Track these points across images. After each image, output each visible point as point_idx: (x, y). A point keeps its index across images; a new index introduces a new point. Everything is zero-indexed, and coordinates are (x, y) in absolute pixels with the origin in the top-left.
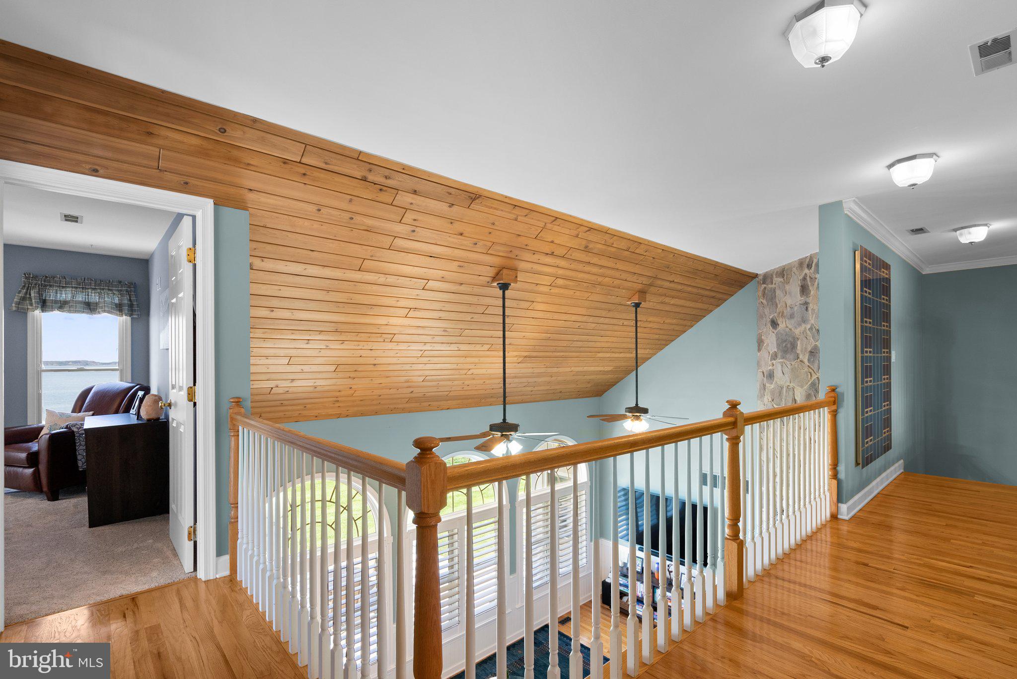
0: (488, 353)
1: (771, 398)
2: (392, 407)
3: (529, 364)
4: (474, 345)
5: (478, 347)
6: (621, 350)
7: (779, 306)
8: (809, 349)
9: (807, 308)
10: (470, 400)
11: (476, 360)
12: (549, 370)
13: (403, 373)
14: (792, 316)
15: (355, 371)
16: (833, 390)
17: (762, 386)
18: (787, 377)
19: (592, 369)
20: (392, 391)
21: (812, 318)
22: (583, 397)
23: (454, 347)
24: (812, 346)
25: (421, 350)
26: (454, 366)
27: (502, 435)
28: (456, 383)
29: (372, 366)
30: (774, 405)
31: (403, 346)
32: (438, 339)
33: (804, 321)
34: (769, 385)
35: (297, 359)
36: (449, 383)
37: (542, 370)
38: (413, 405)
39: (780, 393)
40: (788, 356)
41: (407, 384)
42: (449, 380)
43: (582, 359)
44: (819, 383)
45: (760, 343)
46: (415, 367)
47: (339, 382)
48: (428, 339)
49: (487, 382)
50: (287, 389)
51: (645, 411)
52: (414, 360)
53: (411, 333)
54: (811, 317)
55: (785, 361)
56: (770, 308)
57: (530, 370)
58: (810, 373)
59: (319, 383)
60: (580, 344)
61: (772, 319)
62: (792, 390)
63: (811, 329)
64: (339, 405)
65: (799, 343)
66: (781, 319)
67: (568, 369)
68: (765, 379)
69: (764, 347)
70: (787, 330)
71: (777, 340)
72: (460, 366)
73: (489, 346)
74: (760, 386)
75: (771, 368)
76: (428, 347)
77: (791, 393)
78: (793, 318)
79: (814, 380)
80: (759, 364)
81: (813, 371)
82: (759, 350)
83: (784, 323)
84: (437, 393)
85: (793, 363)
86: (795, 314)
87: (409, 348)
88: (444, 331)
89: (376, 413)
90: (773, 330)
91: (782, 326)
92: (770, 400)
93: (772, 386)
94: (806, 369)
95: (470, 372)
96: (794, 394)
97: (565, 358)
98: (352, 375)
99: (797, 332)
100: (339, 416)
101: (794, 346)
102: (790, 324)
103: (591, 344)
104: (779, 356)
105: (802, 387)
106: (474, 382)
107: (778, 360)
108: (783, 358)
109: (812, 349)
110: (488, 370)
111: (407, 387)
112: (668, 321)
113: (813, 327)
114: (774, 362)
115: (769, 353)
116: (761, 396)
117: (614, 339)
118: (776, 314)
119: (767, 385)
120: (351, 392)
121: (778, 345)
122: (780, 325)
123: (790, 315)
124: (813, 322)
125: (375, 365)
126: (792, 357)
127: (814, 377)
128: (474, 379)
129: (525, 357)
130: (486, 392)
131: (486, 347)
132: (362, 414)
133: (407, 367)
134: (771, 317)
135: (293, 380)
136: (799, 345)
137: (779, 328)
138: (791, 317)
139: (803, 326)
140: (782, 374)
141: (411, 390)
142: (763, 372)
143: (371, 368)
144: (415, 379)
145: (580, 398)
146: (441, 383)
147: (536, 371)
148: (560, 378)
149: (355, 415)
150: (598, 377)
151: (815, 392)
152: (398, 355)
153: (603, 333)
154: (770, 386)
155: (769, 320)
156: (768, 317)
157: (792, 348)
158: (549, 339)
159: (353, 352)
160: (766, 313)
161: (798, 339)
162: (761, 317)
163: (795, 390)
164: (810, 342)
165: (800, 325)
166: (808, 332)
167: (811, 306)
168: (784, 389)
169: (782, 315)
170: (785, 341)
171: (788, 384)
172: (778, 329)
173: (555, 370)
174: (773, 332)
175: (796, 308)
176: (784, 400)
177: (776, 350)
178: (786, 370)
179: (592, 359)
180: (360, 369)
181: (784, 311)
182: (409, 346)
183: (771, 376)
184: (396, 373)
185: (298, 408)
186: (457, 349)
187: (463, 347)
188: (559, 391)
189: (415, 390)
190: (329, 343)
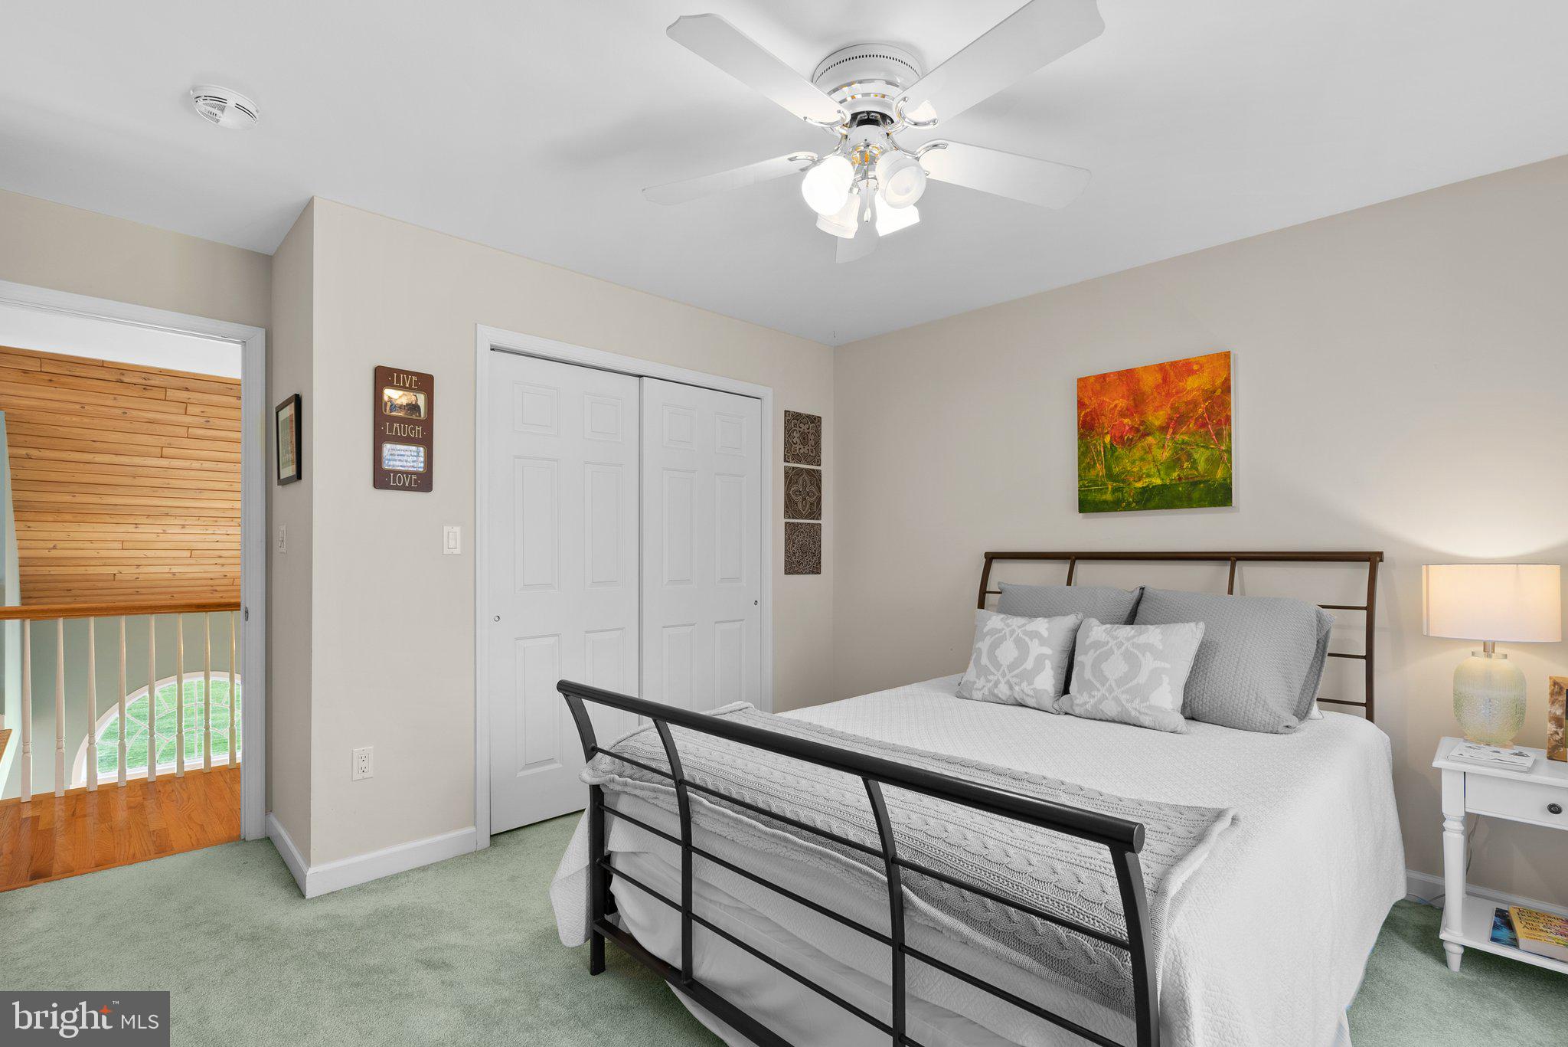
47: (205, 569)
59: (175, 570)
135: (138, 567)
190: (165, 527)
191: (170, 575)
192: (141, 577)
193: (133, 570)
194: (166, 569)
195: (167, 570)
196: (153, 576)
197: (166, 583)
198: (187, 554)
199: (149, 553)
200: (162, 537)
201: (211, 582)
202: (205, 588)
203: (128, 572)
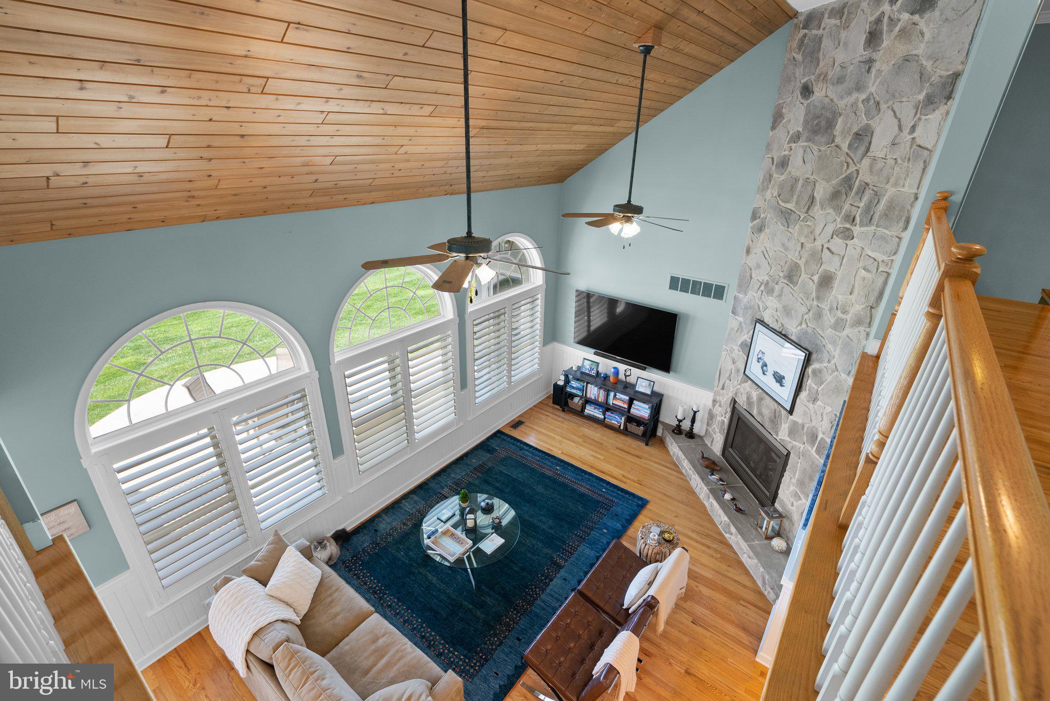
0: (429, 120)
1: (778, 193)
2: (288, 202)
3: (486, 140)
4: (408, 106)
5: (415, 110)
6: (602, 122)
7: (822, 64)
8: (855, 129)
9: (870, 68)
10: (402, 191)
11: (410, 131)
12: (510, 148)
13: (298, 151)
14: (840, 80)
15: (209, 147)
16: (945, 199)
17: (768, 177)
18: (809, 167)
19: (563, 147)
20: (284, 180)
21: (873, 84)
22: (542, 184)
23: (376, 108)
24: (860, 126)
25: (322, 112)
26: (379, 141)
27: (467, 258)
28: (382, 166)
29: (239, 138)
30: (780, 202)
31: (289, 103)
32: (347, 92)
33: (859, 87)
34: (778, 176)
35: (72, 121)
36: (372, 167)
37: (502, 148)
38: (318, 199)
39: (792, 188)
40: (817, 138)
41: (306, 169)
42: (372, 162)
43: (554, 133)
44: (857, 178)
45: (778, 117)
46: (315, 141)
47: (185, 165)
48: (331, 91)
49: (427, 164)
50: (83, 179)
51: (638, 210)
52: (312, 129)
53: (298, 76)
54: (872, 82)
55: (811, 144)
56: (805, 67)
57: (486, 148)
58: (848, 163)
59: (143, 168)
60: (555, 110)
61: (805, 83)
62: (812, 184)
63: (867, 100)
64: (198, 203)
65: (840, 120)
66: (820, 84)
67: (534, 147)
68: (774, 168)
69: (781, 124)
70: (827, 100)
71: (806, 115)
72: (387, 141)
73: (431, 108)
74: (764, 176)
75: (786, 153)
76: (332, 106)
77: (809, 188)
78: (842, 83)
79: (852, 172)
80: (769, 147)
81: (853, 161)
82: (773, 128)
83: (824, 90)
84: (353, 182)
85: (823, 149)
86: (847, 78)
87: (299, 108)
88: (358, 76)
89: (265, 212)
90: (803, 101)
91: (819, 93)
92: (775, 194)
93: (783, 177)
94: (843, 158)
95: (402, 150)
96: (813, 190)
97: (532, 132)
98: (206, 153)
99: (841, 104)
100: (204, 219)
101: (831, 124)
102: (832, 92)
103: (570, 111)
104: (804, 138)
105: (828, 180)
106: (409, 165)
107: (801, 143)
108: (808, 140)
109: (860, 130)
110: (429, 147)
111: (307, 174)
112: (670, 80)
113: (872, 98)
114: (793, 145)
115: (788, 132)
116: (763, 189)
117: (599, 105)
118: (813, 77)
119: (775, 175)
120: (211, 183)
121: (806, 122)
122: (816, 94)
123: (838, 79)
124: (873, 89)
125: (242, 136)
126: (823, 140)
127: (852, 168)
128: (408, 161)
129: (482, 128)
130: (425, 179)
131: (428, 110)
132: (242, 215)
133: (302, 141)
134: (803, 81)
135: (86, 163)
136: (839, 123)
137: (813, 98)
138: (838, 82)
139: (855, 95)
140: (801, 163)
141: (314, 177)
142: (773, 159)
143: (237, 141)
144: (317, 160)
145: (540, 185)
146: (360, 167)
147: (494, 149)
148: (521, 160)
149: (230, 216)
150: (566, 158)
151: (848, 189)
152: (281, 119)
153: (589, 94)
154: (779, 178)
155: (799, 85)
156: (798, 80)
157: (827, 128)
158: (517, 101)
159: (192, 110)
160: (797, 75)
161: (840, 115)
162: (787, 79)
163: (817, 185)
164: (860, 119)
165: (849, 93)
166: (860, 105)
167: (877, 66)
168: (801, 183)
169: (823, 77)
170: (818, 117)
171: (808, 176)
172: (810, 100)
173: (518, 148)
174: (802, 103)
175: (851, 68)
176: (795, 197)
177: (800, 129)
178: (809, 156)
179: (565, 133)
180: (216, 144)
181: (829, 72)
182: (299, 104)
183: (783, 164)
184: (285, 152)
185: (121, 209)
186: (381, 112)
187: (392, 109)
188: (517, 176)
189: (321, 178)
190: (132, 91)
191: (134, 178)
192: (91, 180)
193: (77, 169)
194: (127, 168)
195: (130, 170)
196: (111, 180)
197: (128, 189)
198: (163, 142)
199: (104, 141)
200: (127, 111)
201: (189, 186)
202: (180, 194)
203: (71, 173)
